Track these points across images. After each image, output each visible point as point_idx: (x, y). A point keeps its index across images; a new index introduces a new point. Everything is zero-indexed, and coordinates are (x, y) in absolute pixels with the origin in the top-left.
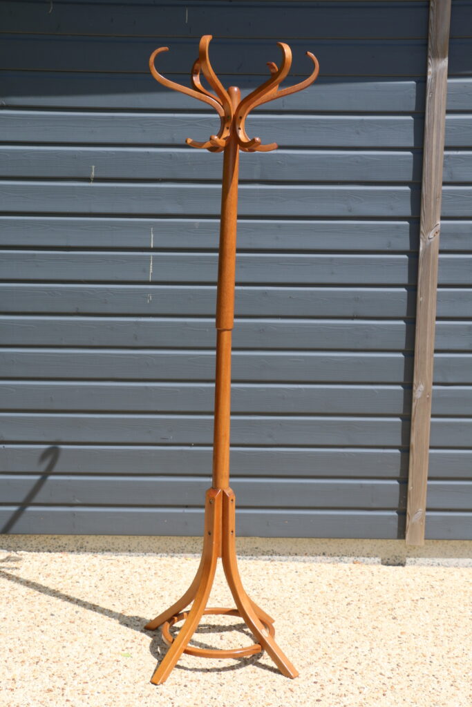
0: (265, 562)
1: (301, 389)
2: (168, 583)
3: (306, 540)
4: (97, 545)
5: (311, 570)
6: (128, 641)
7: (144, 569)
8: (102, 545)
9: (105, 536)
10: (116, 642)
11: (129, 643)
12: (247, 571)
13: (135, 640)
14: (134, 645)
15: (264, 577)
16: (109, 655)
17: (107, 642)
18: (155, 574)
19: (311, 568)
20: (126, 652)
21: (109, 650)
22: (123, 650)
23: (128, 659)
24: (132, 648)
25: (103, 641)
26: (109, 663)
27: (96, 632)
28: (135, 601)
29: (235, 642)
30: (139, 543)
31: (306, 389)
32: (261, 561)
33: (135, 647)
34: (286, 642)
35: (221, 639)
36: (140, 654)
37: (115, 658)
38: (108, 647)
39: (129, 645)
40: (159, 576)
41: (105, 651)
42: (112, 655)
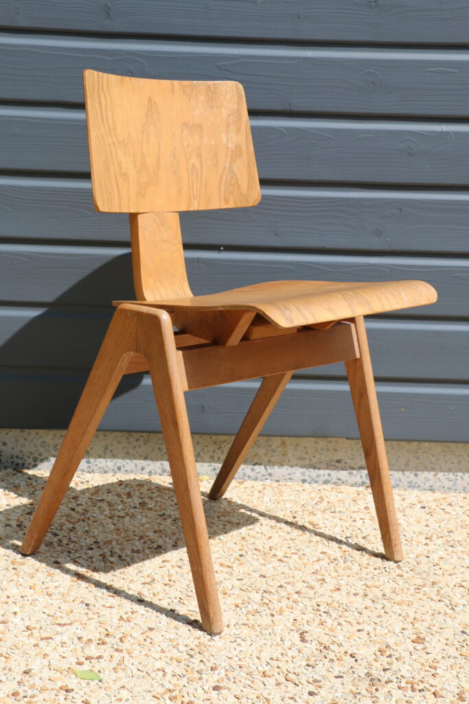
0: (355, 489)
1: (447, 133)
2: (169, 521)
3: (437, 448)
4: (23, 449)
5: (450, 505)
6: (90, 640)
7: (119, 495)
8: (33, 449)
9: (41, 432)
10: (63, 644)
11: (93, 646)
12: (324, 505)
13: (107, 639)
14: (106, 651)
15: (362, 516)
16: (46, 674)
17: (43, 644)
18: (143, 504)
19: (449, 500)
20: (87, 666)
21: (46, 662)
22: (80, 664)
23: (93, 684)
24: (100, 657)
25: (33, 641)
26: (45, 695)
27: (17, 620)
28: (103, 556)
29: (333, 647)
30: (106, 449)
31: (457, 134)
32: (348, 487)
33: (106, 656)
34: (452, 651)
35: (303, 640)
36: (121, 674)
37: (60, 684)
38: (45, 656)
39: (93, 650)
40: (150, 509)
41: (36, 665)
42: (52, 674)
